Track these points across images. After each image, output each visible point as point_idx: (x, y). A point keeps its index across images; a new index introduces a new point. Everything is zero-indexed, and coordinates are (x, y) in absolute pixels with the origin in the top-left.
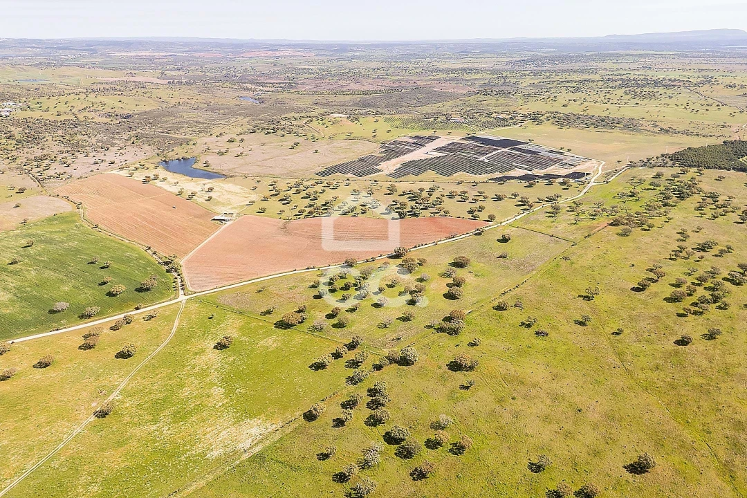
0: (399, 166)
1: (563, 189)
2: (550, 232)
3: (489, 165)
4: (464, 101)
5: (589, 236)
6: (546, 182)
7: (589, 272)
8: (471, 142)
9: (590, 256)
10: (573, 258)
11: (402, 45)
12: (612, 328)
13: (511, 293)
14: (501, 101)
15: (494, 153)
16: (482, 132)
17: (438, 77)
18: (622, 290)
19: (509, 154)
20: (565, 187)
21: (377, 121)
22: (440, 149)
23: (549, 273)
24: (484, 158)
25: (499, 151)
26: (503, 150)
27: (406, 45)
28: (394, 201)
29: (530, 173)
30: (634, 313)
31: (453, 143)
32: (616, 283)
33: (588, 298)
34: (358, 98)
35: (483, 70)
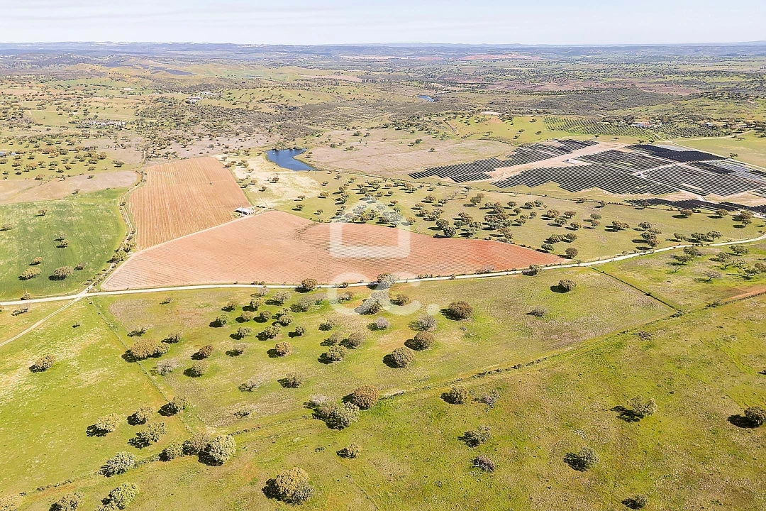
0: (518, 173)
1: (735, 226)
2: (650, 287)
3: (644, 182)
4: (680, 105)
5: (715, 305)
6: (713, 212)
7: (671, 367)
8: (638, 152)
9: (694, 338)
10: (659, 337)
11: (651, 47)
12: (632, 489)
13: (497, 376)
14: (731, 106)
15: (662, 167)
16: (667, 141)
17: (669, 79)
18: (711, 416)
19: (685, 170)
20: (740, 223)
21: (534, 121)
22: (589, 158)
23: (595, 356)
24: (641, 172)
25: (670, 166)
26: (679, 164)
27: (657, 47)
28: (460, 215)
29: (700, 198)
30: (702, 469)
31: (612, 151)
32: (709, 399)
33: (630, 415)
34: (541, 98)
35: (737, 74)
